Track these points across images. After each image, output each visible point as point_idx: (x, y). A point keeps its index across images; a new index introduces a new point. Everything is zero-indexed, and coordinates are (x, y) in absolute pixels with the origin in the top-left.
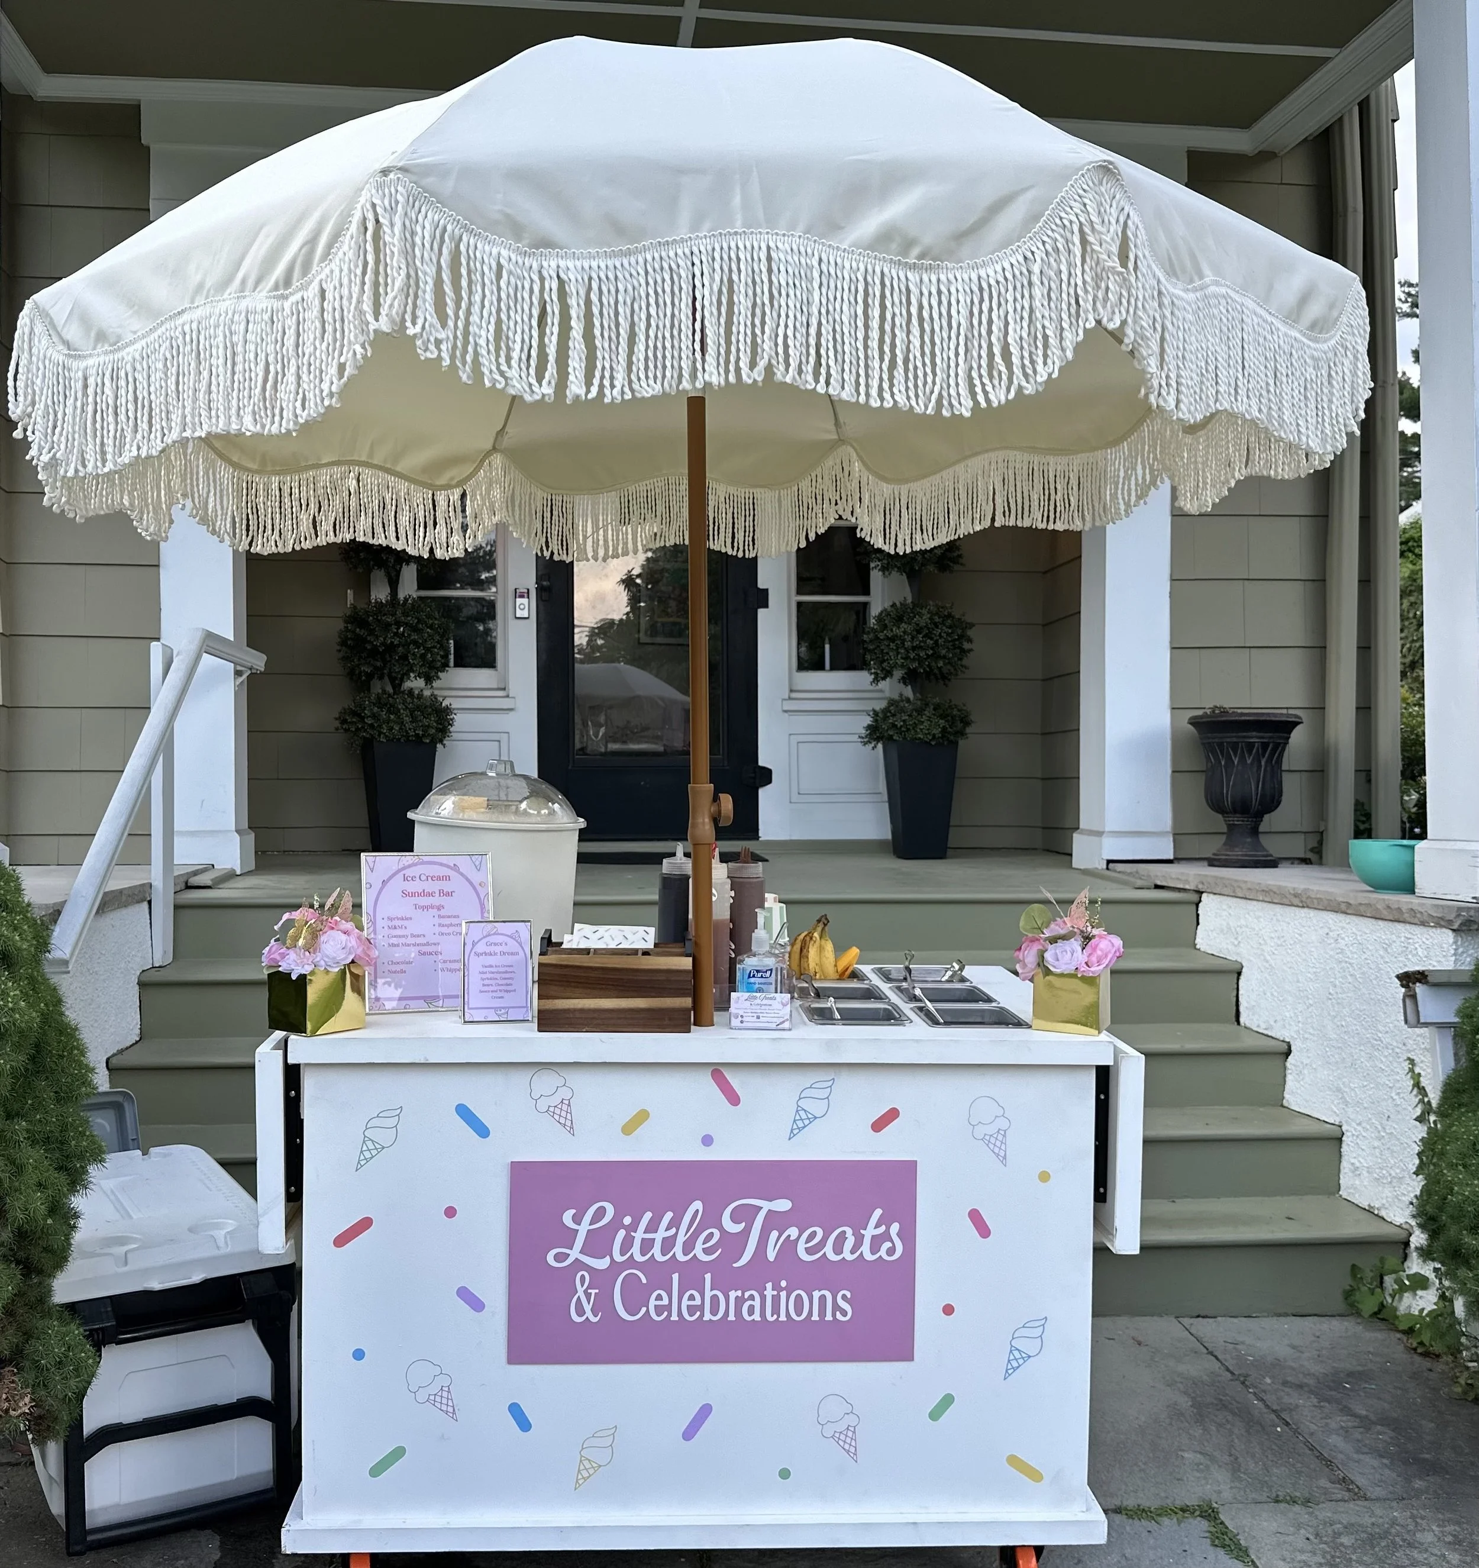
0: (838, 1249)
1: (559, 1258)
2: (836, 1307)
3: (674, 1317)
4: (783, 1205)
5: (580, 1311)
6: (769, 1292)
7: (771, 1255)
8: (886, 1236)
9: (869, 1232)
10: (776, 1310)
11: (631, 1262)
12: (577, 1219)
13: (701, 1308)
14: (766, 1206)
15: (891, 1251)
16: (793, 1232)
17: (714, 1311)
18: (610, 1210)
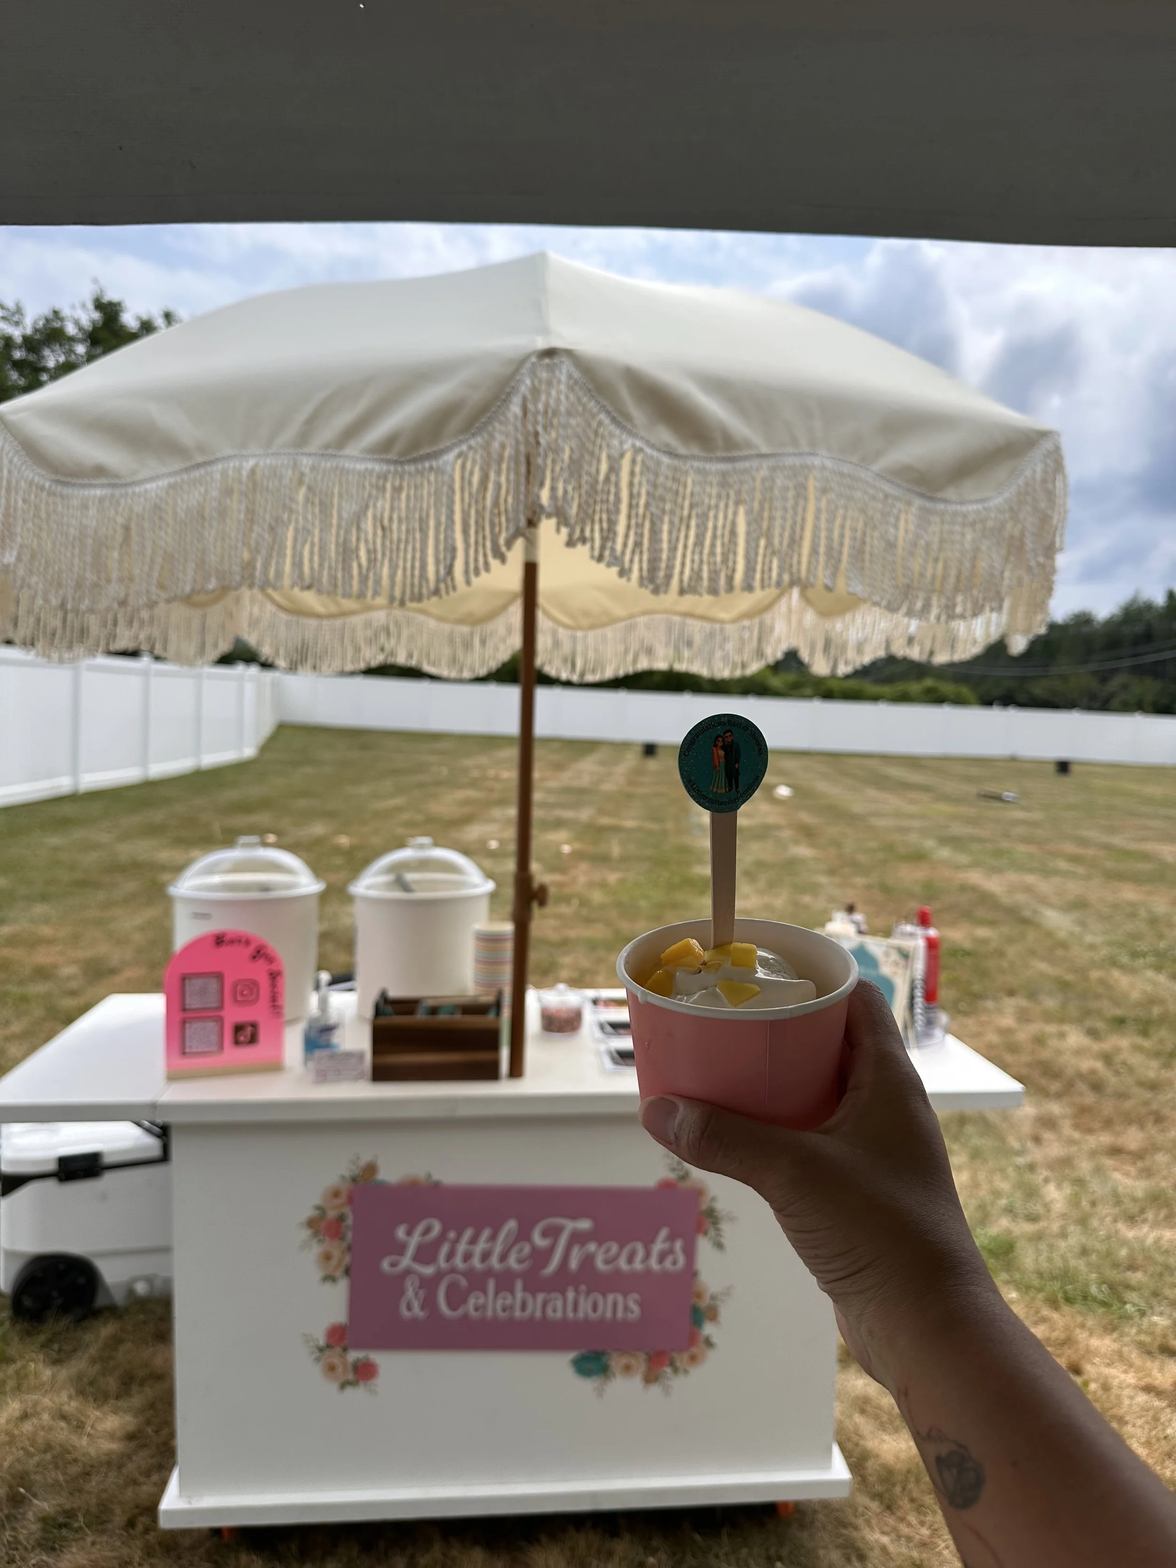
0: (630, 1260)
1: (393, 1265)
2: (626, 1308)
3: (489, 1313)
4: (585, 1225)
5: (409, 1308)
6: (571, 1295)
7: (574, 1264)
8: (671, 1251)
9: (658, 1246)
10: (575, 1309)
11: (453, 1270)
12: (409, 1233)
13: (512, 1308)
14: (570, 1225)
15: (675, 1263)
16: (592, 1247)
17: (524, 1308)
18: (437, 1227)
